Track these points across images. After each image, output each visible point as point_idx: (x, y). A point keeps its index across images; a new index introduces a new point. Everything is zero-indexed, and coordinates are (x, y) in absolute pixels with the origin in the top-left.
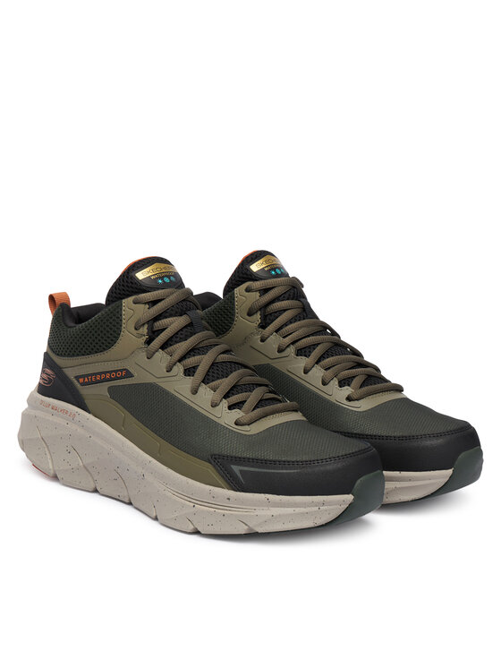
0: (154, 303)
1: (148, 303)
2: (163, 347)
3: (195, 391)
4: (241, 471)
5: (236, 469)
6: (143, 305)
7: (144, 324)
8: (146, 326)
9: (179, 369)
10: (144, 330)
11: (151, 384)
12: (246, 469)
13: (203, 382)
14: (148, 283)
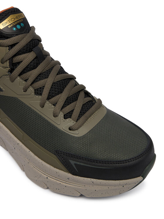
0: (12, 46)
1: (8, 46)
2: (20, 75)
3: (42, 106)
4: (75, 164)
5: (72, 162)
6: (5, 48)
7: (6, 61)
8: (8, 62)
9: (31, 90)
10: (7, 64)
11: (14, 98)
12: (78, 163)
13: (47, 99)
14: (8, 32)
